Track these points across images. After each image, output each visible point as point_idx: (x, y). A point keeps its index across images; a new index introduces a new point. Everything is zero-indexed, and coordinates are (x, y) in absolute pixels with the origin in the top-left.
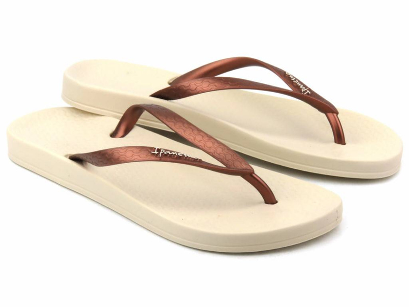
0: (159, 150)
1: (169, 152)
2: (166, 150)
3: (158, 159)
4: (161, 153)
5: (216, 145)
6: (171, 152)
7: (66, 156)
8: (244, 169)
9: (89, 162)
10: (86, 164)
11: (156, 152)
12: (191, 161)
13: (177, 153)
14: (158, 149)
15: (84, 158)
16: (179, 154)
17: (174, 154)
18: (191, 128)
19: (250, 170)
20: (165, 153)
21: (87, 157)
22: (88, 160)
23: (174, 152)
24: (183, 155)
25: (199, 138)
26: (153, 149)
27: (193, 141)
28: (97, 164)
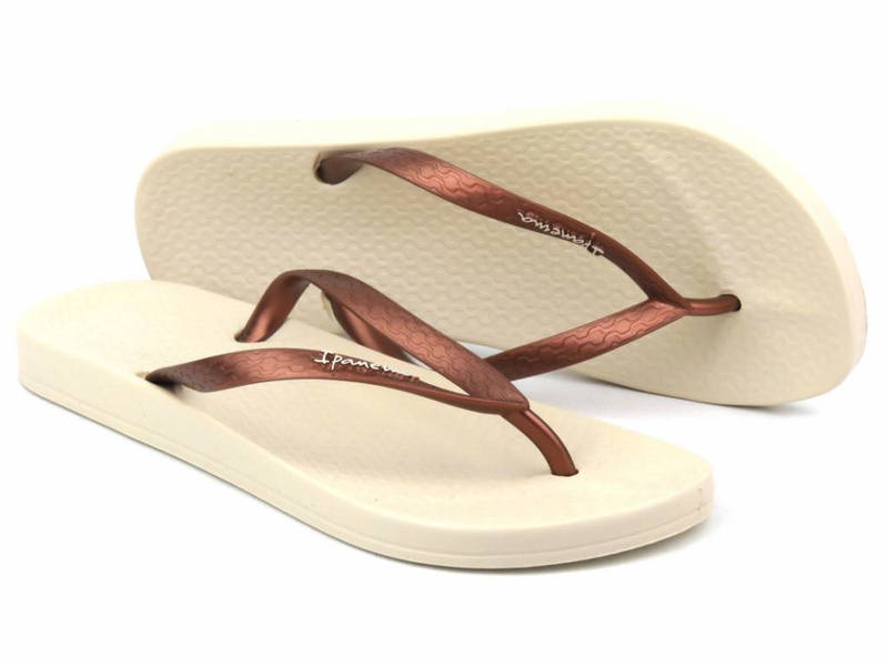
0: (330, 357)
1: (351, 361)
2: (345, 358)
3: (328, 375)
4: (335, 361)
5: (453, 352)
6: (355, 360)
7: (140, 375)
8: (507, 401)
9: (186, 385)
10: (181, 389)
11: (324, 361)
12: (397, 380)
13: (369, 364)
14: (329, 354)
15: (177, 376)
16: (372, 366)
17: (360, 363)
18: (403, 318)
19: (520, 402)
20: (343, 362)
21: (181, 374)
22: (185, 379)
23: (362, 361)
24: (381, 369)
25: (418, 337)
26: (319, 354)
27: (406, 344)
28: (203, 389)
